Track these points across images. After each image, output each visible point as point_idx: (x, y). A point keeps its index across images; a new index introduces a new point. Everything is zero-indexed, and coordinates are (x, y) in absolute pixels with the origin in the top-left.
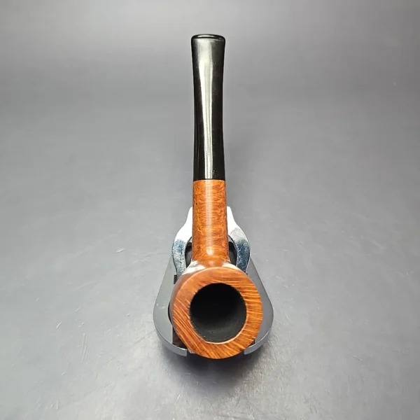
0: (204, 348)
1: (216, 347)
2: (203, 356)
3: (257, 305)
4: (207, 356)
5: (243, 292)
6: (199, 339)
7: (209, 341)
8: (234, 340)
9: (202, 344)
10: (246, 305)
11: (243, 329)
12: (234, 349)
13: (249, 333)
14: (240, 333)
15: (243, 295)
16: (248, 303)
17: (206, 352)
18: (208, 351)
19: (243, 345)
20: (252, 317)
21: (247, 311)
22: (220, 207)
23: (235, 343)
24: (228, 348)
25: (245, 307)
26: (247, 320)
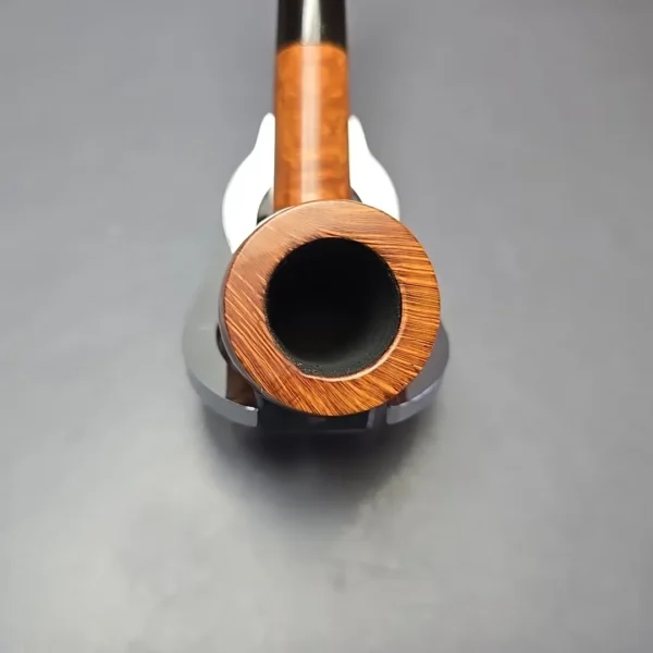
0: (300, 389)
1: (327, 388)
2: (298, 407)
3: (426, 292)
4: (306, 409)
5: (396, 261)
6: (288, 367)
7: (311, 374)
8: (372, 373)
9: (294, 379)
10: (402, 290)
11: (393, 348)
12: (370, 393)
13: (406, 356)
14: (386, 357)
15: (394, 267)
16: (407, 285)
17: (304, 398)
18: (309, 397)
19: (393, 386)
20: (415, 319)
21: (405, 306)
22: (337, 108)
23: (374, 380)
24: (356, 389)
25: (398, 297)
26: (403, 326)
